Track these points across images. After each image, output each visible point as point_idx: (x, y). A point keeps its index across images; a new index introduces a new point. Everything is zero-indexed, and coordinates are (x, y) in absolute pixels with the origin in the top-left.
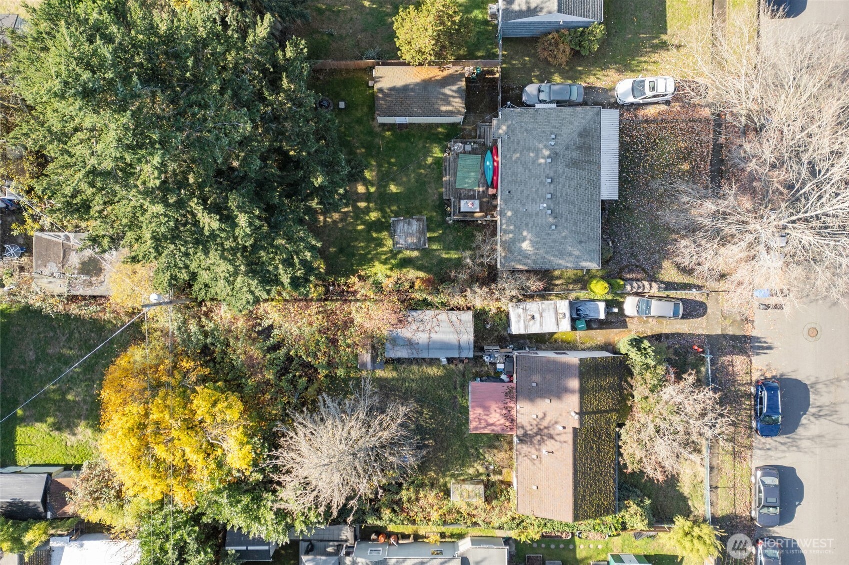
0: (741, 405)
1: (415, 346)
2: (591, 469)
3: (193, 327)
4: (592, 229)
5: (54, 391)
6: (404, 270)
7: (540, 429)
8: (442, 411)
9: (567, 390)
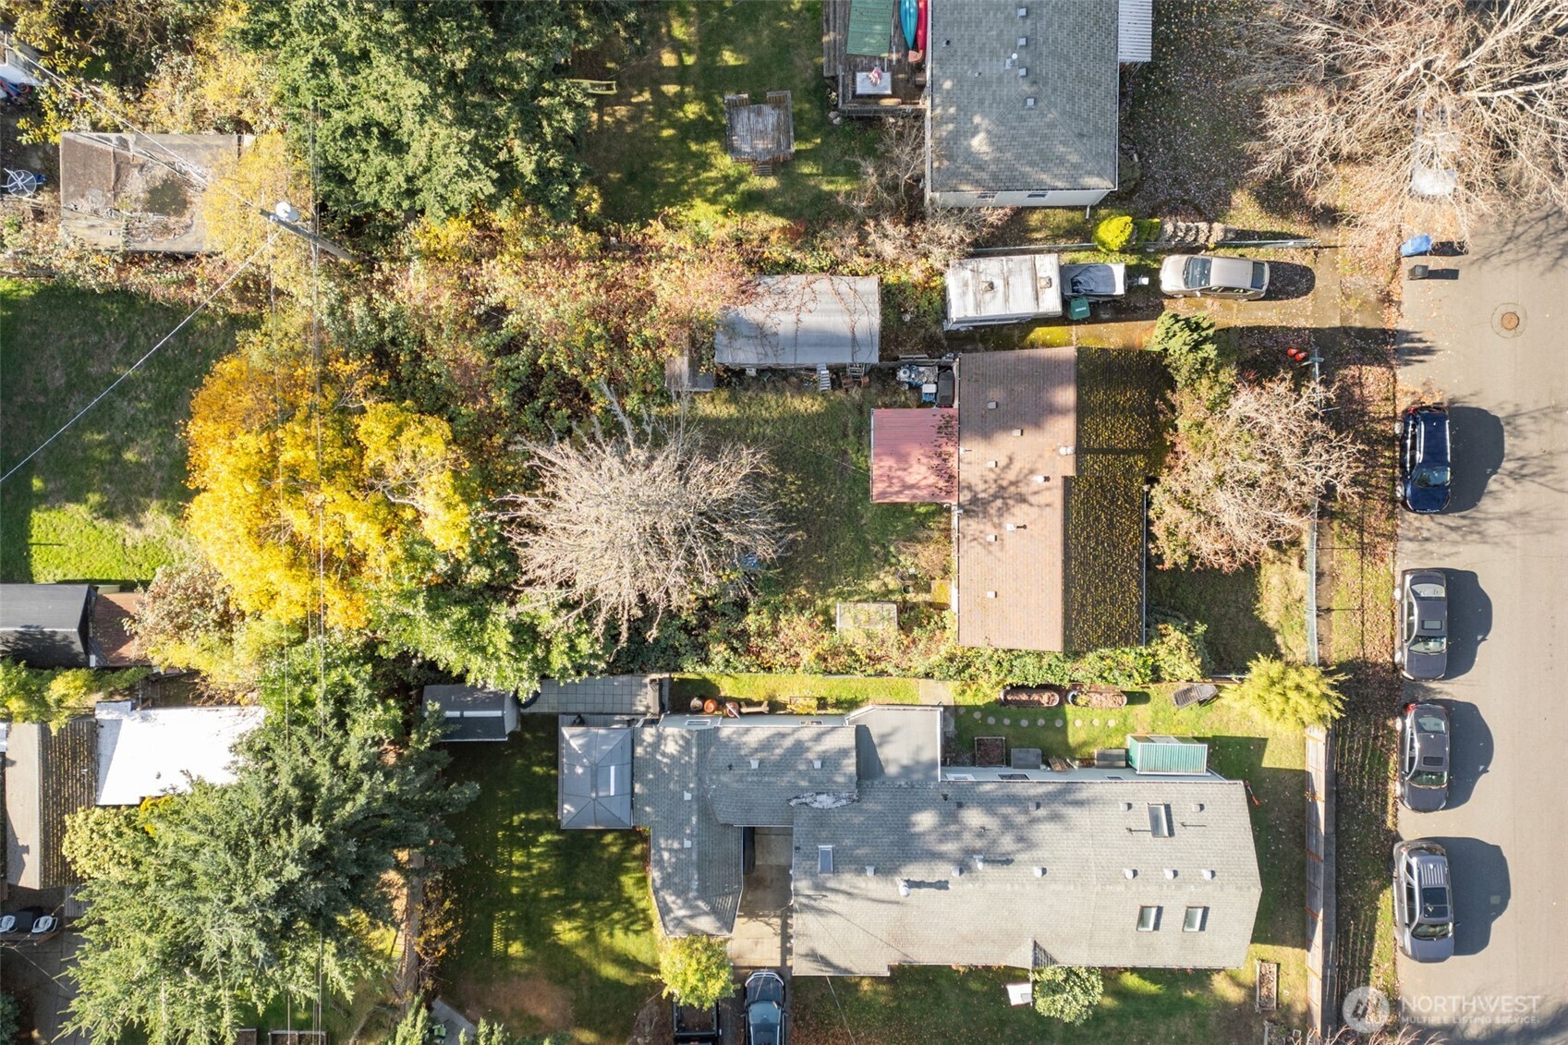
0: (1375, 458)
1: (771, 339)
2: (1095, 558)
3: (357, 308)
4: (1102, 113)
5: (100, 444)
6: (750, 215)
7: (1001, 488)
8: (821, 479)
9: (1053, 411)
